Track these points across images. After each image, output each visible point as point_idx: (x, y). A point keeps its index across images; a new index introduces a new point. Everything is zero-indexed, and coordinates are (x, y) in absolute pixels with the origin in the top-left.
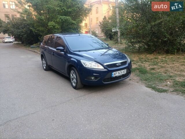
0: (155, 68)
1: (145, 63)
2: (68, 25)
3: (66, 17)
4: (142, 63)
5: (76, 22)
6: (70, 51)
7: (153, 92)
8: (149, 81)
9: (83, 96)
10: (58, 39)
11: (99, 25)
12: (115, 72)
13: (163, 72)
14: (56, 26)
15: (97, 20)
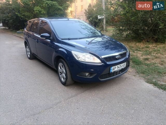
0: (149, 58)
1: (136, 53)
2: (54, 11)
3: (52, 2)
4: (133, 52)
5: (63, 8)
6: (58, 38)
7: (156, 89)
8: (148, 74)
9: (74, 96)
10: (43, 24)
11: (84, 13)
12: (114, 67)
13: (159, 63)
14: (42, 11)
15: (82, 8)
